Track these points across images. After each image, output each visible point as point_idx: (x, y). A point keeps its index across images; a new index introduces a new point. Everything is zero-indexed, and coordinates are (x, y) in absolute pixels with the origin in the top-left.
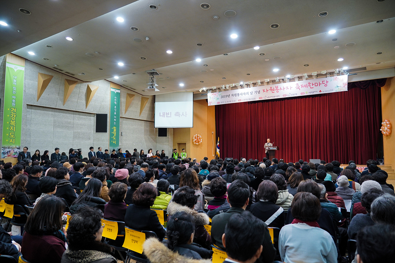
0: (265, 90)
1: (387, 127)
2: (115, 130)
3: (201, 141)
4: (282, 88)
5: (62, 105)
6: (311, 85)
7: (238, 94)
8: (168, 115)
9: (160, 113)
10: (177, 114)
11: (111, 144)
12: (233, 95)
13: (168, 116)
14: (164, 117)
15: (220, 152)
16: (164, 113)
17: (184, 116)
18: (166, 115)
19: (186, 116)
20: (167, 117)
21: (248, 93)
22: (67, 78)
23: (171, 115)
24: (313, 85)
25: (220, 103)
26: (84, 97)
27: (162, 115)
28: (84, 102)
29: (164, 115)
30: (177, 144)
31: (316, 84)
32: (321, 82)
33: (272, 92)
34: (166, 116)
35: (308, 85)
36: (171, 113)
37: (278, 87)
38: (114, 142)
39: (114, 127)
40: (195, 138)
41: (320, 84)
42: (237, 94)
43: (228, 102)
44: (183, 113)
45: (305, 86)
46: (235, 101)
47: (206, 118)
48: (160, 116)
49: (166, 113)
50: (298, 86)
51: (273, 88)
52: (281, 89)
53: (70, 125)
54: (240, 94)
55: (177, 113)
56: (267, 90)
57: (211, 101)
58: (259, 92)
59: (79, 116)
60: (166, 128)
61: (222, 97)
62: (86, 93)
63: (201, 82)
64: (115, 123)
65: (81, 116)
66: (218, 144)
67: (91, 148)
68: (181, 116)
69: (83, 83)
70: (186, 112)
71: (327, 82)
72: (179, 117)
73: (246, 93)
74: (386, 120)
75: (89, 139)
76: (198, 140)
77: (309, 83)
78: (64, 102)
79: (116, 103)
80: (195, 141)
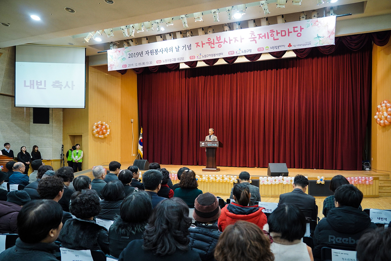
0: (200, 44)
1: (387, 112)
3: (108, 133)
4: (227, 40)
6: (275, 33)
7: (156, 51)
8: (41, 85)
9: (25, 81)
10: (57, 84)
12: (147, 53)
13: (40, 87)
14: (33, 88)
15: (143, 149)
16: (33, 81)
17: (69, 87)
18: (37, 85)
19: (72, 89)
20: (38, 88)
21: (171, 49)
23: (45, 86)
24: (277, 33)
25: (128, 66)
27: (28, 84)
29: (32, 85)
30: (69, 137)
31: (283, 33)
32: (291, 30)
34: (35, 86)
35: (270, 34)
36: (45, 81)
37: (220, 38)
40: (97, 127)
41: (289, 32)
42: (154, 51)
43: (140, 64)
44: (67, 82)
45: (265, 36)
46: (151, 63)
47: (120, 98)
48: (25, 86)
49: (37, 81)
50: (253, 36)
51: (212, 40)
52: (225, 41)
54: (159, 50)
55: (57, 82)
56: (203, 44)
57: (112, 63)
58: (190, 47)
61: (131, 56)
66: (141, 138)
68: (65, 88)
70: (72, 82)
71: (301, 29)
72: (61, 89)
73: (168, 49)
74: (385, 102)
76: (101, 130)
77: (272, 31)
80: (98, 133)
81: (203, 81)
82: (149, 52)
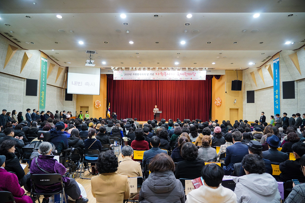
0: (158, 74)
2: (43, 94)
3: (100, 106)
4: (168, 74)
5: (2, 69)
6: (186, 74)
7: (138, 74)
8: (80, 84)
9: (72, 82)
10: (87, 84)
11: (40, 106)
12: (134, 74)
13: (79, 85)
14: (76, 85)
15: (110, 113)
16: (76, 82)
17: (93, 85)
18: (78, 83)
19: (94, 86)
20: (78, 85)
21: (145, 74)
22: (10, 44)
23: (82, 84)
24: (187, 74)
25: (124, 79)
26: (20, 63)
27: (74, 83)
28: (20, 67)
29: (75, 84)
30: (79, 107)
31: (189, 74)
32: (192, 73)
33: (162, 76)
34: (77, 84)
35: (184, 74)
36: (82, 82)
37: (166, 72)
38: (42, 105)
39: (43, 92)
41: (191, 74)
43: (130, 78)
44: (92, 83)
45: (183, 74)
46: (135, 78)
48: (72, 84)
49: (78, 82)
50: (178, 74)
51: (162, 73)
52: (167, 74)
53: (6, 88)
54: (139, 74)
55: (87, 83)
56: (159, 74)
57: (116, 77)
58: (153, 74)
59: (13, 79)
60: (72, 94)
61: (125, 74)
62: (22, 60)
63: (121, 63)
64: (43, 88)
65: (15, 80)
66: (109, 108)
67: (28, 110)
68: (91, 85)
69: (22, 50)
70: (94, 83)
71: (195, 73)
72: (89, 86)
73: (143, 74)
74: (218, 98)
75: (20, 101)
77: (185, 73)
78: (5, 66)
79: (44, 71)
80: (97, 105)
81: (143, 82)
82: (135, 74)
